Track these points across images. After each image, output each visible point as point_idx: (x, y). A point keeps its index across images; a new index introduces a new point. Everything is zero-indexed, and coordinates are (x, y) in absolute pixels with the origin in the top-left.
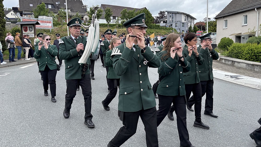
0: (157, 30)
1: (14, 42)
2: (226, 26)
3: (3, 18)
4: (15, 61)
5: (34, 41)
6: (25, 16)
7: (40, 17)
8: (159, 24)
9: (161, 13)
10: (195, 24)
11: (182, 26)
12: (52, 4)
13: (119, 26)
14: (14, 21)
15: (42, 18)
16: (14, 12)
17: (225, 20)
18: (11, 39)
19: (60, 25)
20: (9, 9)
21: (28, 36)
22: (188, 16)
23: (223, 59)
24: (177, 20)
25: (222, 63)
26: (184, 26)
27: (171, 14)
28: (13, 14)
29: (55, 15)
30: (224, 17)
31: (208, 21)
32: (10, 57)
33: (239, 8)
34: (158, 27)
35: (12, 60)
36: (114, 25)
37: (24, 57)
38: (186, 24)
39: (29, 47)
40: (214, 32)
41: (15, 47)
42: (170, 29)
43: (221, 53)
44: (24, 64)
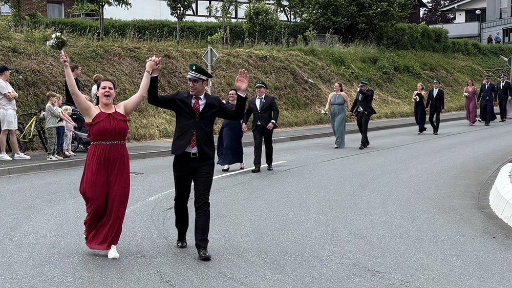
34: (438, 41)
36: (210, 30)
42: (497, 53)
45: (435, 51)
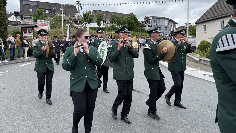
0: (142, 33)
1: (15, 43)
2: (205, 30)
3: (5, 21)
4: (15, 60)
5: (32, 42)
6: (25, 19)
7: (38, 21)
8: (144, 28)
9: (147, 18)
10: (177, 28)
11: (166, 30)
12: (50, 9)
13: (109, 29)
14: (15, 24)
15: (40, 21)
16: (15, 16)
17: (204, 25)
18: (12, 40)
19: (56, 27)
20: (11, 13)
21: (27, 37)
22: (171, 21)
23: (202, 60)
24: (161, 25)
25: (201, 63)
26: (167, 30)
27: (156, 19)
28: (14, 18)
29: (52, 19)
30: (203, 22)
31: (188, 25)
32: (10, 56)
33: (216, 14)
34: (144, 31)
35: (12, 58)
37: (23, 56)
38: (169, 28)
39: (28, 47)
40: (194, 36)
41: (15, 47)
43: (200, 55)
44: (23, 62)
45: (143, 32)
